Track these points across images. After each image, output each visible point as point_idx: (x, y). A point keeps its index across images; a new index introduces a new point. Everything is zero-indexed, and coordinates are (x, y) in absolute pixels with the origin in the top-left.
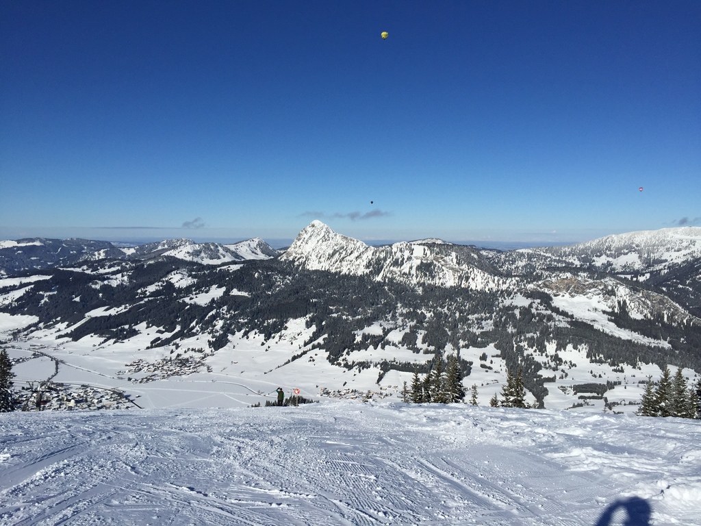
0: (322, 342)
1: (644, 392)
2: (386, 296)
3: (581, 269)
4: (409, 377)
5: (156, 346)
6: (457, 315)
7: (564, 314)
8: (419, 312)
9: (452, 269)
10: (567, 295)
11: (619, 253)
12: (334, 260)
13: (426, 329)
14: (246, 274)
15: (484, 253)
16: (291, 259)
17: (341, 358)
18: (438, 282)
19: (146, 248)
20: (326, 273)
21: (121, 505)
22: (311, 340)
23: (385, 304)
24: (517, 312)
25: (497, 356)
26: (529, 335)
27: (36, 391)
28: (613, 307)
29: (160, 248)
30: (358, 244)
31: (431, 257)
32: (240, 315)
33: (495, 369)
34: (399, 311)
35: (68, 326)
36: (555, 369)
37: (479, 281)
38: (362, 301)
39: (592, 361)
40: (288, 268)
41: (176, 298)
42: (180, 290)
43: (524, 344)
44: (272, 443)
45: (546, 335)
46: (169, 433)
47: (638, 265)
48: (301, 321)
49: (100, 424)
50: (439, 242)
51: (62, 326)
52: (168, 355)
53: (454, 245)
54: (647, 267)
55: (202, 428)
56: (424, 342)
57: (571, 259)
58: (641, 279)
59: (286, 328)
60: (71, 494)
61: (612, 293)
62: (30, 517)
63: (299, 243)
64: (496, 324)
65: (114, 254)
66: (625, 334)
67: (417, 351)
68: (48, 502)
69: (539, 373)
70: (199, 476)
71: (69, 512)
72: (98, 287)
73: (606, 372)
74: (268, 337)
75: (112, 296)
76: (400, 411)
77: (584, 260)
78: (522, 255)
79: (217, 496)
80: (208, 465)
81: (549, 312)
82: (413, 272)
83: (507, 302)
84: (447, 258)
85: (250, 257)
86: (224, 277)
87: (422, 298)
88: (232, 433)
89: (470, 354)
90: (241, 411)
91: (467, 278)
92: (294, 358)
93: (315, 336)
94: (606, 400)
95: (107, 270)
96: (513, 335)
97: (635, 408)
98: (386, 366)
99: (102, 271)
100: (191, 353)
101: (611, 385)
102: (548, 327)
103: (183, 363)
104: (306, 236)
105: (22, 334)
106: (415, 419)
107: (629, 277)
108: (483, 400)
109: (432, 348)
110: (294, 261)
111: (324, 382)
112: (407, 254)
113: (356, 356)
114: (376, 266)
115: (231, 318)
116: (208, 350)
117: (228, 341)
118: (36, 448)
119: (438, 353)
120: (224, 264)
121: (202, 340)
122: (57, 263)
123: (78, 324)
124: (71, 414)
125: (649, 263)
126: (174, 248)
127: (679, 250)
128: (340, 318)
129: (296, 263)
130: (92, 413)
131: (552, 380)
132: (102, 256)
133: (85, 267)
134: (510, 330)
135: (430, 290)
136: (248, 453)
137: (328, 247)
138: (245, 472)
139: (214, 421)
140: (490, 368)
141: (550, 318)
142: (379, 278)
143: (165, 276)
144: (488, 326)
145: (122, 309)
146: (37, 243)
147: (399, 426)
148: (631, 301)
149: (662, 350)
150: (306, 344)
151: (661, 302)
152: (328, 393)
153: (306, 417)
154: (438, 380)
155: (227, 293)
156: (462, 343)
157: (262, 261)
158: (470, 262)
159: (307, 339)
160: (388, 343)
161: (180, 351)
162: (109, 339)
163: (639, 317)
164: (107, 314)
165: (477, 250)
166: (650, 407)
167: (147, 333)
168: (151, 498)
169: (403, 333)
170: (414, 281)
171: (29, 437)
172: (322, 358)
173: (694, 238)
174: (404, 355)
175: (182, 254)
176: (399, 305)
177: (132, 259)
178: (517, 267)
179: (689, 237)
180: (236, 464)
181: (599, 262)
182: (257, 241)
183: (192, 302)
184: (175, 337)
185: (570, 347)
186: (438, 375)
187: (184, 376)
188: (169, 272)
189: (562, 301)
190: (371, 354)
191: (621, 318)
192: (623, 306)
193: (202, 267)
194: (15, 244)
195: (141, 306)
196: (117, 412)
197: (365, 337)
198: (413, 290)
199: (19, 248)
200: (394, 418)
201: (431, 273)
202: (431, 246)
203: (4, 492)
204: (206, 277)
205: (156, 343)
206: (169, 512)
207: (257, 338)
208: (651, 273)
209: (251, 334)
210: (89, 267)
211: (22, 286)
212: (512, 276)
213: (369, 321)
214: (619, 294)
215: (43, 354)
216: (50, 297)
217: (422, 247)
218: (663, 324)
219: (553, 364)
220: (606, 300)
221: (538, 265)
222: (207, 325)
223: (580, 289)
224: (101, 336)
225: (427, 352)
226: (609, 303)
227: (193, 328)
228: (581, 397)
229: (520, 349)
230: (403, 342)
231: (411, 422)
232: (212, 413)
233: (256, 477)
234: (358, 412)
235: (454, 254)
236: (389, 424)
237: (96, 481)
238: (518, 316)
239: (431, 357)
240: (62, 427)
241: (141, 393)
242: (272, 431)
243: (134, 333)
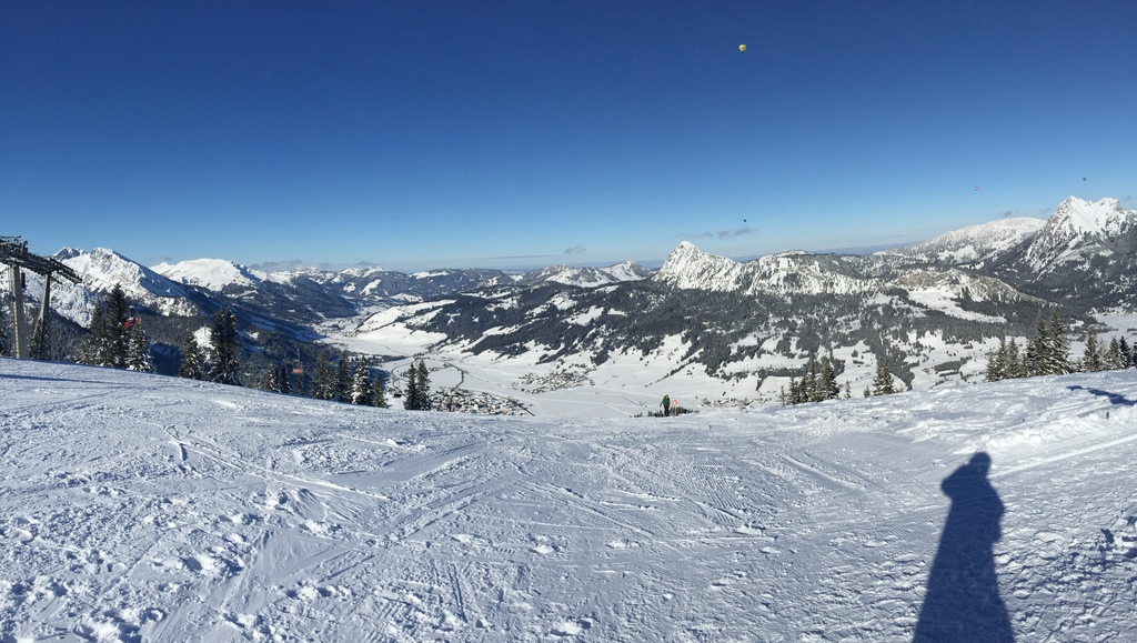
0: (698, 356)
1: (987, 362)
2: (758, 308)
3: (929, 264)
4: (786, 381)
5: (544, 362)
6: (826, 319)
7: (920, 305)
8: (790, 320)
9: (817, 277)
10: (920, 289)
11: (958, 247)
12: (703, 278)
13: (799, 335)
14: (621, 294)
15: (844, 259)
16: (663, 279)
17: (718, 370)
18: (804, 290)
19: (531, 275)
20: (697, 292)
21: (509, 500)
22: (687, 356)
23: (757, 316)
24: (880, 309)
25: (867, 352)
26: (893, 329)
27: (446, 395)
28: (958, 294)
29: (543, 274)
30: (726, 261)
31: (795, 268)
32: (618, 333)
33: (866, 363)
34: (771, 321)
35: (470, 342)
36: (918, 355)
37: (843, 286)
38: (734, 315)
39: (947, 343)
40: (661, 288)
41: (560, 318)
42: (562, 312)
43: (890, 337)
44: (645, 451)
45: (907, 326)
46: (552, 440)
47: (974, 256)
48: (678, 338)
49: (495, 427)
50: (802, 253)
51: (465, 342)
52: (555, 371)
53: (816, 255)
54: (981, 257)
55: (582, 436)
56: (798, 348)
57: (920, 257)
58: (978, 267)
59: (663, 344)
60: (470, 484)
61: (956, 282)
62: (439, 500)
63: (670, 264)
64: (863, 323)
65: (505, 281)
66: (970, 316)
67: (792, 356)
68: (452, 489)
69: (905, 361)
70: (576, 479)
71: (468, 499)
72: (492, 309)
73: (959, 350)
74: (646, 352)
75: (504, 318)
76: (774, 414)
77: (931, 256)
78: (878, 257)
79: (591, 498)
80: (585, 469)
81: (907, 306)
82: (781, 283)
83: (871, 302)
84: (810, 267)
85: (624, 278)
86: (602, 298)
87: (792, 307)
88: (609, 441)
89: (843, 353)
90: (621, 421)
91: (832, 284)
92: (673, 372)
93: (691, 351)
94: (961, 374)
95: (500, 295)
96: (879, 331)
97: (983, 377)
98: (763, 374)
99: (495, 296)
100: (575, 368)
101: (964, 361)
102: (908, 319)
103: (569, 377)
104: (677, 257)
105: (435, 348)
106: (786, 419)
107: (968, 266)
108: (857, 393)
109: (806, 352)
110: (666, 281)
111: (703, 394)
112: (773, 266)
113: (732, 367)
114: (746, 281)
115: (610, 335)
116: (590, 365)
117: (608, 357)
118: (444, 442)
119: (812, 356)
120: (600, 286)
121: (585, 357)
122: (460, 289)
123: (478, 341)
124: (473, 417)
125: (983, 253)
126: (556, 273)
127: (1004, 239)
128: (714, 333)
129: (669, 283)
130: (490, 417)
131: (916, 365)
132: (495, 283)
133: (482, 293)
134: (876, 326)
135: (798, 299)
136: (622, 459)
137: (697, 266)
138: (618, 477)
139: (595, 430)
140: (862, 363)
141: (909, 311)
142: (749, 292)
143: (549, 299)
144: (856, 325)
145: (513, 329)
146: (444, 274)
147: (770, 427)
148: (972, 286)
149: (999, 325)
150: (683, 359)
151: (995, 284)
152: (708, 403)
153: (682, 426)
154: (813, 381)
155: (604, 313)
156: (833, 344)
157: (635, 282)
158: (833, 269)
159: (684, 354)
160: (764, 352)
161: (564, 366)
162: (503, 354)
163: (980, 299)
164: (501, 333)
165: (837, 257)
166: (994, 374)
167: (536, 350)
168: (534, 496)
169: (777, 341)
170: (783, 292)
171: (439, 433)
172: (700, 371)
173: (1014, 227)
174: (780, 361)
175: (562, 278)
176: (771, 315)
177: (520, 285)
178: (875, 269)
179: (1011, 228)
180: (610, 470)
181: (943, 256)
182: (629, 263)
183: (574, 322)
184: (560, 354)
185: (928, 333)
186: (813, 377)
187: (569, 389)
188: (552, 296)
189: (917, 294)
190: (749, 364)
191: (965, 302)
192: (966, 292)
193: (581, 290)
194: (428, 274)
195: (529, 326)
196: (511, 418)
197: (740, 349)
198: (782, 300)
199: (431, 278)
200: (767, 421)
201: (797, 283)
202: (794, 257)
203: (421, 476)
204: (585, 299)
205: (544, 359)
206: (549, 510)
207: (635, 353)
208: (985, 261)
209: (630, 351)
210: (485, 292)
211: (434, 308)
212: (872, 278)
213: (743, 334)
214: (961, 282)
215: (451, 365)
216: (455, 318)
217: (786, 259)
218: (999, 303)
219: (915, 351)
220: (952, 288)
221: (893, 264)
222: (589, 342)
223: (930, 282)
224: (497, 351)
225: (802, 357)
226: (955, 291)
227: (576, 345)
228: (941, 375)
229: (887, 342)
230: (777, 350)
231: (782, 423)
232: (593, 423)
233: (627, 482)
234: (733, 419)
235: (816, 263)
236: (761, 427)
237: (489, 476)
238: (881, 313)
239: (806, 361)
240: (465, 427)
241: (532, 402)
242: (647, 439)
243: (525, 350)
